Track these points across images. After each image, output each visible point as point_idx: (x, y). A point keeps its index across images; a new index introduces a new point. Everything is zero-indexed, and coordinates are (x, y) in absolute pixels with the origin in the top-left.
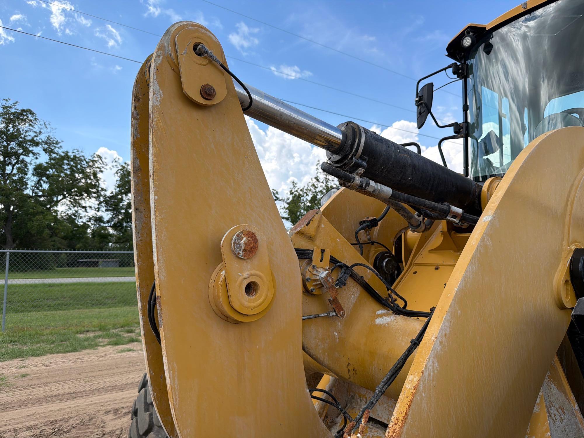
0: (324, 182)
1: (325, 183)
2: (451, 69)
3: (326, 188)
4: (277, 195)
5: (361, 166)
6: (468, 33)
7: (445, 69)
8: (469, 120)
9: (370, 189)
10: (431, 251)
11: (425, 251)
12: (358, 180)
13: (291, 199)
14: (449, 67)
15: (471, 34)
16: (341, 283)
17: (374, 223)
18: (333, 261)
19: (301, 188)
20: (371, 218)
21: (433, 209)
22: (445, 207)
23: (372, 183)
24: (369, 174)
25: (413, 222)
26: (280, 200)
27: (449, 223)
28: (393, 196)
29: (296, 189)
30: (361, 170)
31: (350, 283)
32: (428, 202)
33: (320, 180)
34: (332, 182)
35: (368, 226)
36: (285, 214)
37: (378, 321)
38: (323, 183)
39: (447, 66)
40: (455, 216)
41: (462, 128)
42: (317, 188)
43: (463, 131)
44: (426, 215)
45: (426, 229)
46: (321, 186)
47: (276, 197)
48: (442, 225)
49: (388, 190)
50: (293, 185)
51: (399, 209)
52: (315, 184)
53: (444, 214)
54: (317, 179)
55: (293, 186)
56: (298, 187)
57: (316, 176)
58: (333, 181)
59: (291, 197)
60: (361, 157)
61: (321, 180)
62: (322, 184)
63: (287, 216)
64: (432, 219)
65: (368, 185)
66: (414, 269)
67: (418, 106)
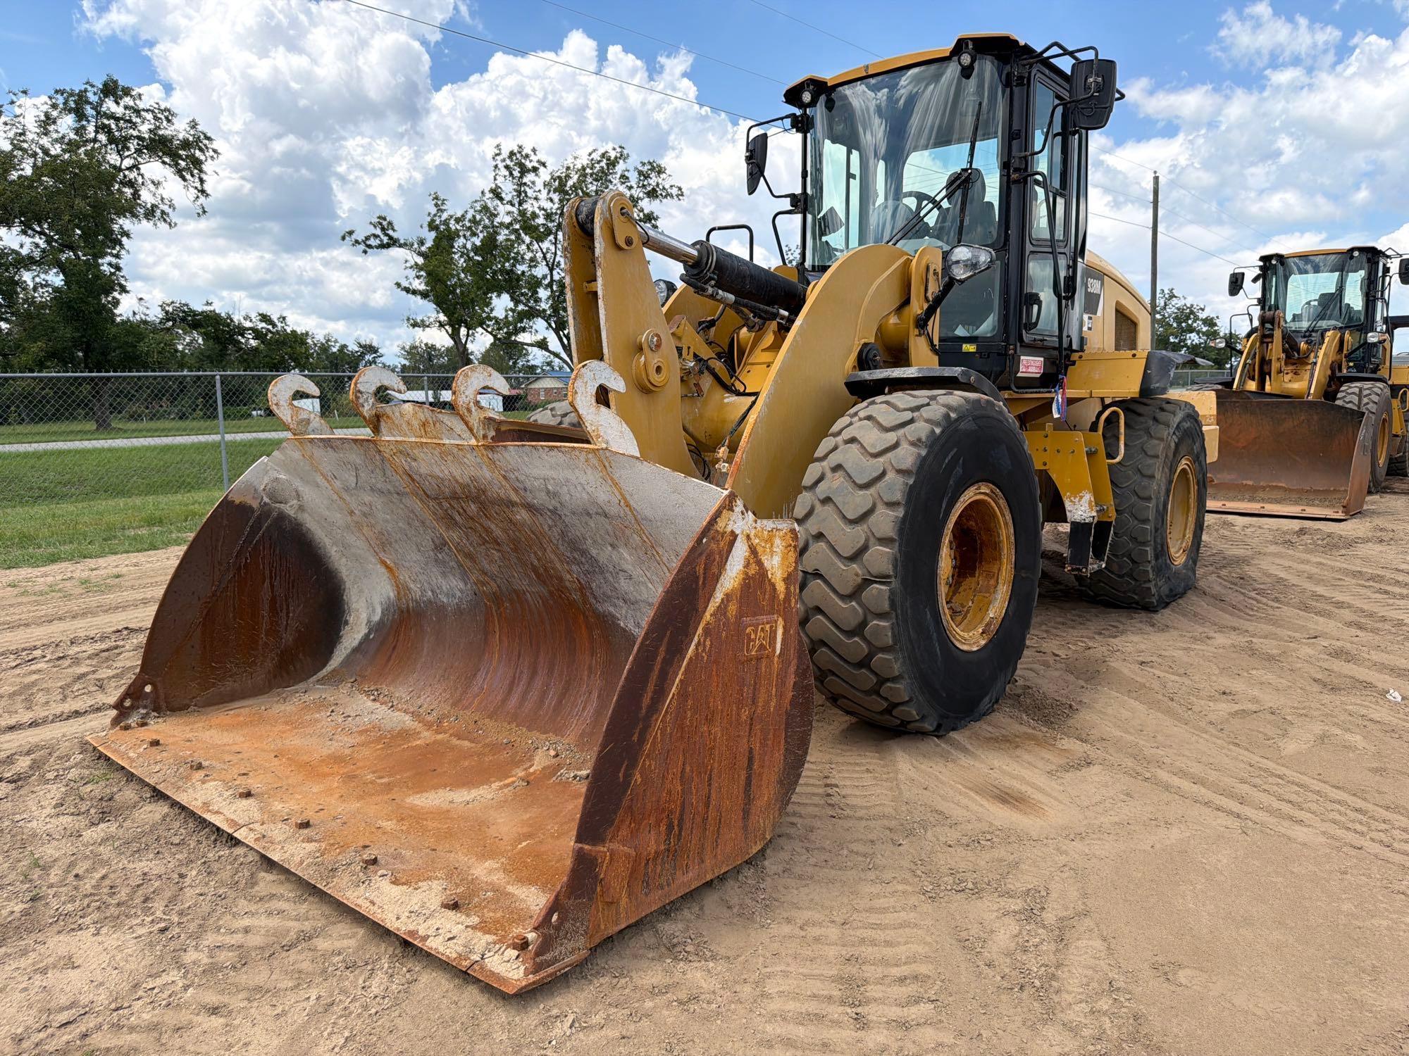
0: (516, 202)
1: (517, 205)
2: (789, 120)
3: (519, 218)
4: (390, 232)
5: (713, 279)
6: (808, 86)
7: (782, 119)
8: (809, 191)
9: (718, 297)
10: (763, 350)
11: (758, 351)
12: (710, 290)
13: (429, 243)
14: (787, 117)
15: (811, 87)
16: (701, 372)
17: (712, 323)
18: (695, 356)
19: (459, 215)
20: (709, 319)
21: (766, 312)
22: (775, 310)
23: (720, 292)
24: (719, 285)
25: (750, 323)
26: (401, 246)
27: (779, 324)
28: (736, 302)
29: (445, 216)
30: (713, 282)
31: (706, 373)
32: (762, 306)
33: (503, 195)
34: (535, 203)
35: (707, 327)
36: (417, 281)
37: (726, 401)
38: (513, 205)
39: (784, 115)
40: (783, 318)
41: (800, 201)
42: (496, 216)
43: (801, 204)
44: (760, 317)
45: (760, 329)
46: (509, 213)
47: (391, 238)
48: (773, 325)
49: (731, 297)
50: (436, 205)
51: (738, 312)
52: (490, 205)
53: (775, 316)
54: (496, 193)
55: (435, 209)
56: (450, 212)
57: (494, 186)
58: (536, 199)
59: (430, 237)
60: (713, 272)
61: (507, 198)
62: (509, 208)
63: (422, 287)
64: (765, 320)
65: (717, 294)
66: (748, 368)
67: (748, 164)
